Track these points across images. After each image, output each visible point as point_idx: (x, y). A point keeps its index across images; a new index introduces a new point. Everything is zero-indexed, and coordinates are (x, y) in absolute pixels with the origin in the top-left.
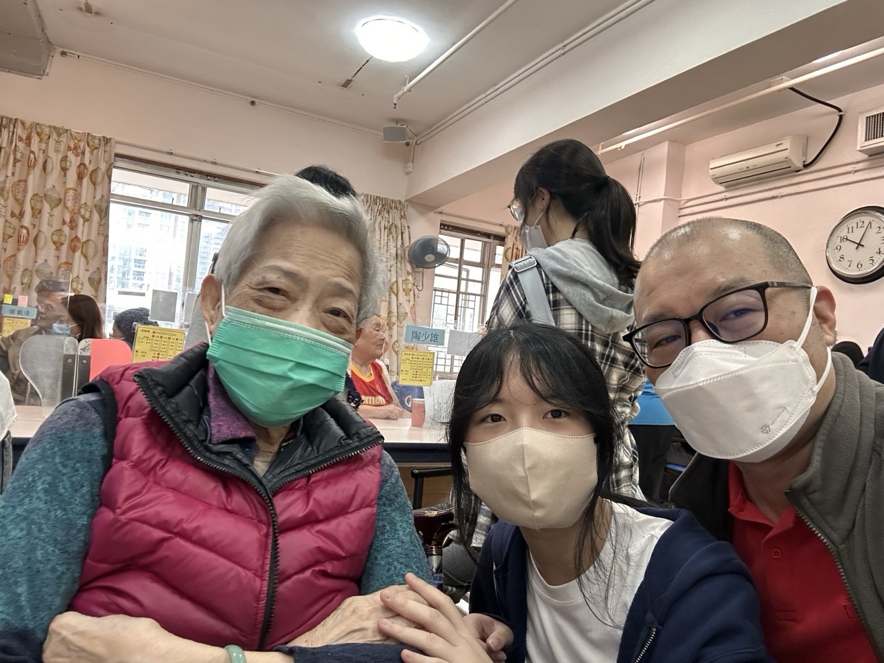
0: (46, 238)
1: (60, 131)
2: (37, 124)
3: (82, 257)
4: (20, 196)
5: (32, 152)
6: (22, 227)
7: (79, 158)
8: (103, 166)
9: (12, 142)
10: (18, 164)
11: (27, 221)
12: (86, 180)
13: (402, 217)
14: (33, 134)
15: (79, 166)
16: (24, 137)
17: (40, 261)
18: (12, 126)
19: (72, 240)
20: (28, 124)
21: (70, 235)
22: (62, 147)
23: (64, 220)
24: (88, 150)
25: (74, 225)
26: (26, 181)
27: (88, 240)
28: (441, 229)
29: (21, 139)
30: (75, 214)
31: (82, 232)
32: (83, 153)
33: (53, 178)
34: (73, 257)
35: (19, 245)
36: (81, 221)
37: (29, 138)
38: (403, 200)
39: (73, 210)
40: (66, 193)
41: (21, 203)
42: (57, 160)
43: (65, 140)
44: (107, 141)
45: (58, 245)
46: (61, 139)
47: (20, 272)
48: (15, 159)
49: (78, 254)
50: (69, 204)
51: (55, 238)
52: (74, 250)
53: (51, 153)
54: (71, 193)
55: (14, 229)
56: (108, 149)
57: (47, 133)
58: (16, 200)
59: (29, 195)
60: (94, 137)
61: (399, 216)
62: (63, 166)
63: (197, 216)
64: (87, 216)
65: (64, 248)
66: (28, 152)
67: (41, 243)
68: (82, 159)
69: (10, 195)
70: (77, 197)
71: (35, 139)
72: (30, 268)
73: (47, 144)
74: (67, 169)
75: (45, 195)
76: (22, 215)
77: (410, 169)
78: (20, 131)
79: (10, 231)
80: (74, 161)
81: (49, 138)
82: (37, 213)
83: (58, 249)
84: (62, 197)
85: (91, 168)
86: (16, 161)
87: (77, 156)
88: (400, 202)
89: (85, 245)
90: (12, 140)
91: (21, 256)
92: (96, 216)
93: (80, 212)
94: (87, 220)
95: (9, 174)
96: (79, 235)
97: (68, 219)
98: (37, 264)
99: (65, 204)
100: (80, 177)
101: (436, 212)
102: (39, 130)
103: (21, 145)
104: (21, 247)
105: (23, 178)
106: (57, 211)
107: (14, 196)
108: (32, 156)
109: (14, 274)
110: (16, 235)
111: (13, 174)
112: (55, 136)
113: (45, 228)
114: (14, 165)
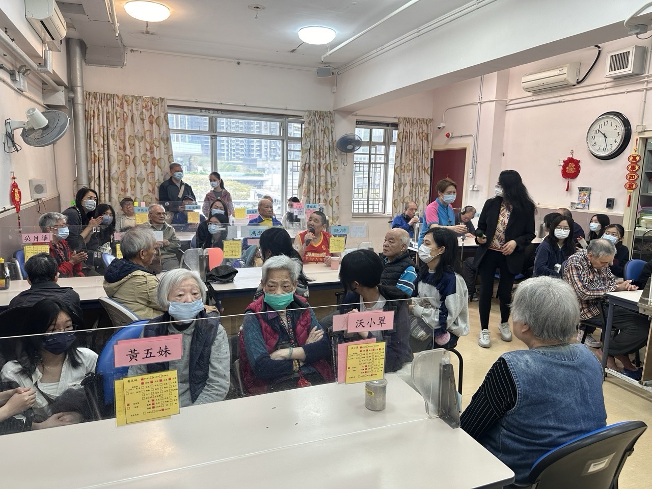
0: (139, 160)
1: (137, 98)
2: (125, 96)
3: (159, 168)
4: (122, 138)
5: (125, 112)
6: (126, 155)
7: (149, 112)
8: (162, 115)
9: (114, 108)
10: (119, 120)
11: (128, 151)
12: (154, 125)
13: (331, 122)
14: (124, 102)
15: (150, 117)
16: (119, 104)
17: (138, 173)
18: (112, 99)
19: (153, 159)
20: (120, 96)
21: (151, 157)
22: (140, 107)
23: (146, 149)
24: (153, 107)
25: (152, 150)
26: (124, 129)
27: (160, 158)
28: (357, 124)
29: (118, 105)
30: (152, 144)
31: (156, 155)
32: (151, 109)
33: (138, 126)
34: (154, 168)
35: (126, 165)
36: (155, 148)
37: (122, 104)
38: (331, 111)
39: (150, 142)
40: (145, 133)
41: (124, 142)
42: (138, 114)
43: (140, 103)
44: (162, 100)
45: (146, 163)
46: (138, 102)
47: (129, 180)
48: (117, 117)
49: (156, 167)
50: (148, 139)
51: (143, 159)
52: (154, 164)
53: (135, 112)
54: (148, 133)
55: (122, 156)
56: (163, 104)
57: (131, 100)
58: (121, 140)
59: (127, 137)
60: (155, 99)
61: (330, 121)
62: (142, 117)
63: (214, 136)
64: (157, 145)
65: (149, 164)
66: (123, 112)
67: (137, 163)
68: (151, 112)
69: (118, 138)
70: (151, 135)
71: (125, 104)
72: (133, 177)
73: (132, 106)
74: (144, 120)
75: (136, 136)
76: (124, 148)
77: (335, 91)
78: (116, 101)
79: (120, 158)
80: (147, 114)
81: (132, 102)
82: (133, 146)
83: (145, 165)
84: (143, 135)
85: (155, 117)
86: (117, 118)
87: (148, 111)
88: (330, 112)
89: (159, 162)
90: (114, 106)
91: (128, 171)
92: (162, 144)
93: (154, 143)
94: (158, 147)
95: (116, 127)
96: (156, 157)
97: (148, 148)
98: (137, 175)
99: (145, 139)
100: (151, 123)
101: (353, 115)
102: (127, 99)
103: (118, 109)
104: (128, 166)
105: (123, 127)
106: (142, 144)
107: (119, 138)
108: (125, 114)
109: (126, 182)
110: (123, 160)
111: (117, 126)
112: (135, 101)
113: (138, 155)
114: (117, 121)
